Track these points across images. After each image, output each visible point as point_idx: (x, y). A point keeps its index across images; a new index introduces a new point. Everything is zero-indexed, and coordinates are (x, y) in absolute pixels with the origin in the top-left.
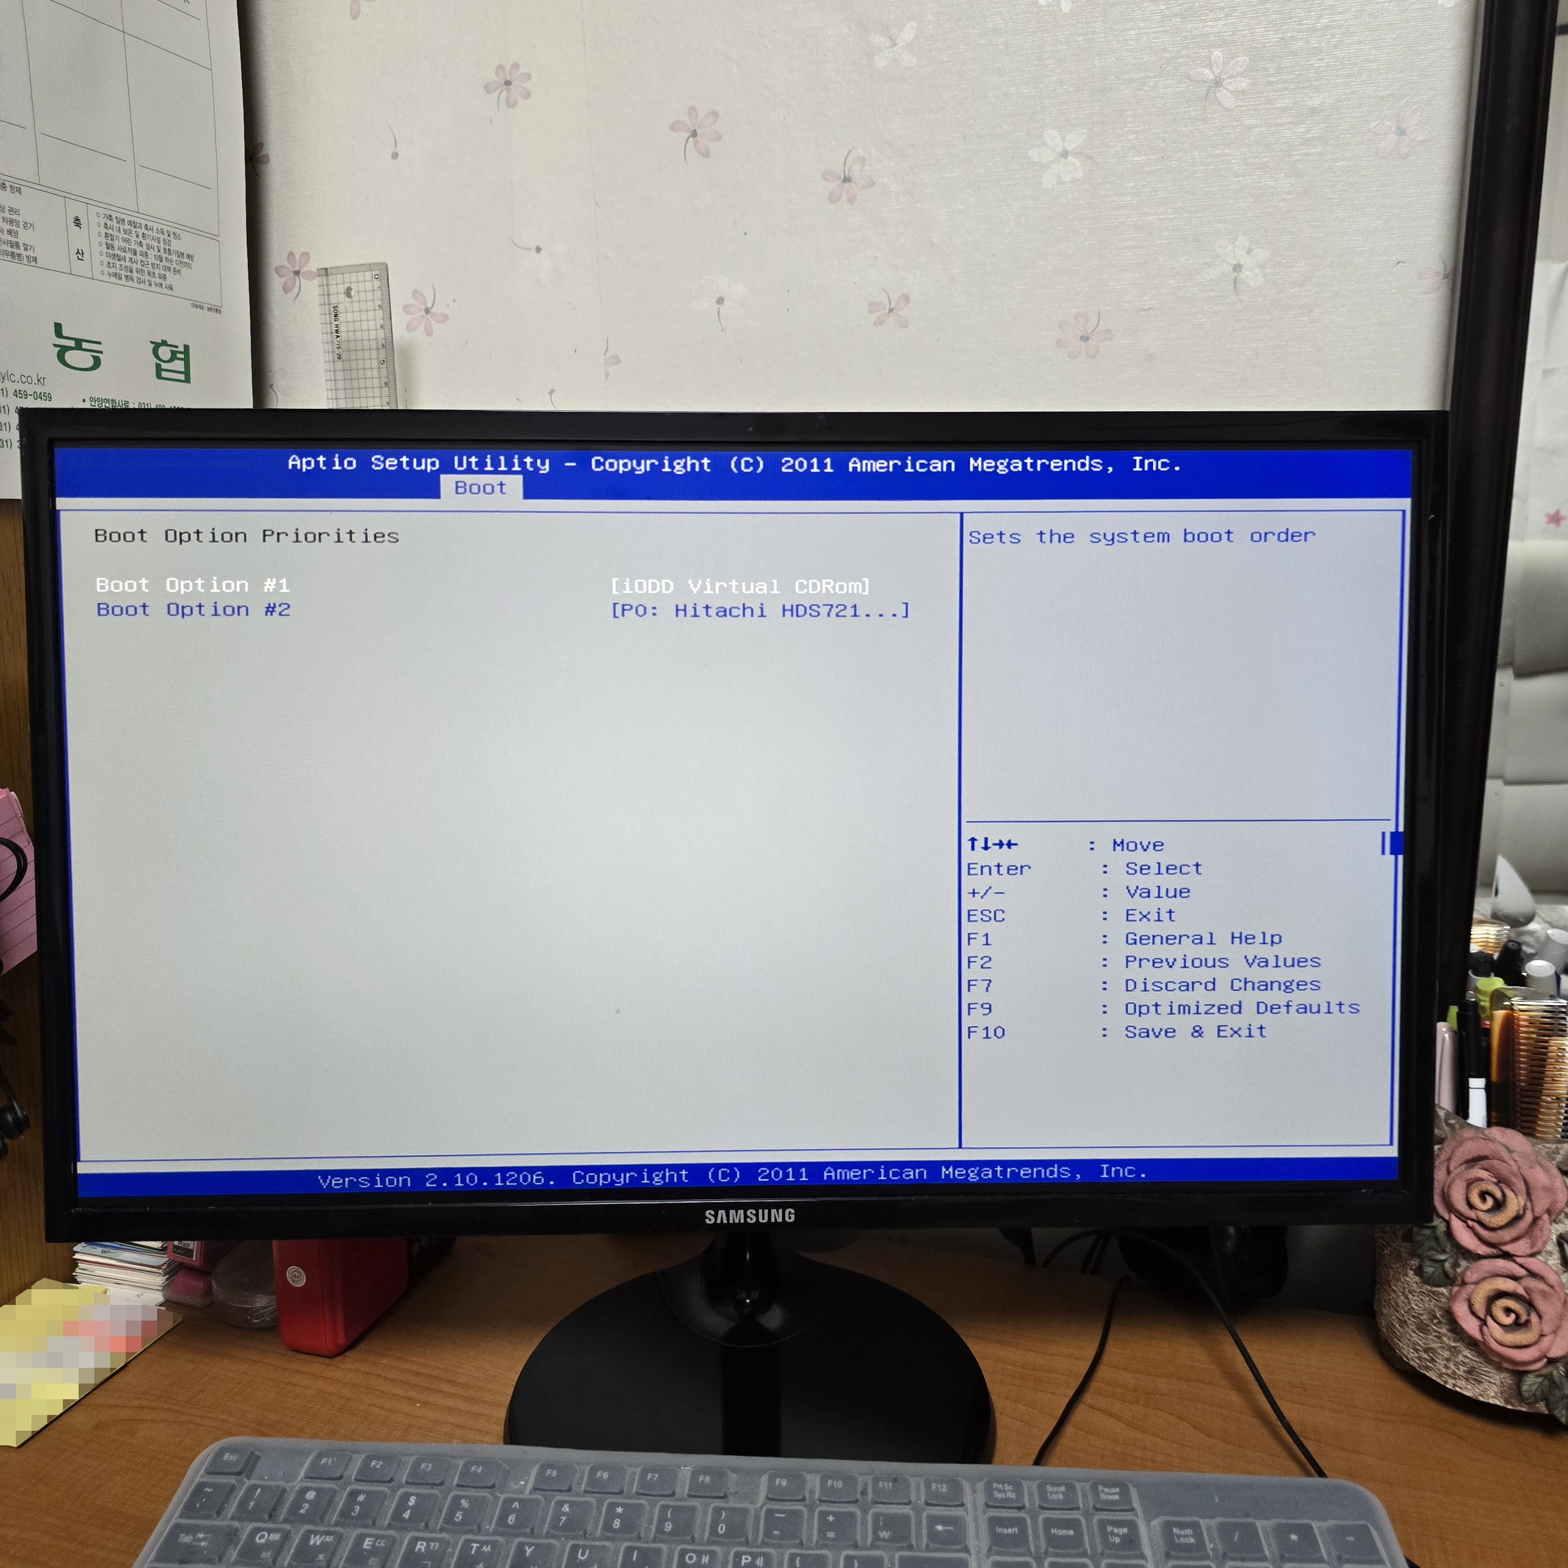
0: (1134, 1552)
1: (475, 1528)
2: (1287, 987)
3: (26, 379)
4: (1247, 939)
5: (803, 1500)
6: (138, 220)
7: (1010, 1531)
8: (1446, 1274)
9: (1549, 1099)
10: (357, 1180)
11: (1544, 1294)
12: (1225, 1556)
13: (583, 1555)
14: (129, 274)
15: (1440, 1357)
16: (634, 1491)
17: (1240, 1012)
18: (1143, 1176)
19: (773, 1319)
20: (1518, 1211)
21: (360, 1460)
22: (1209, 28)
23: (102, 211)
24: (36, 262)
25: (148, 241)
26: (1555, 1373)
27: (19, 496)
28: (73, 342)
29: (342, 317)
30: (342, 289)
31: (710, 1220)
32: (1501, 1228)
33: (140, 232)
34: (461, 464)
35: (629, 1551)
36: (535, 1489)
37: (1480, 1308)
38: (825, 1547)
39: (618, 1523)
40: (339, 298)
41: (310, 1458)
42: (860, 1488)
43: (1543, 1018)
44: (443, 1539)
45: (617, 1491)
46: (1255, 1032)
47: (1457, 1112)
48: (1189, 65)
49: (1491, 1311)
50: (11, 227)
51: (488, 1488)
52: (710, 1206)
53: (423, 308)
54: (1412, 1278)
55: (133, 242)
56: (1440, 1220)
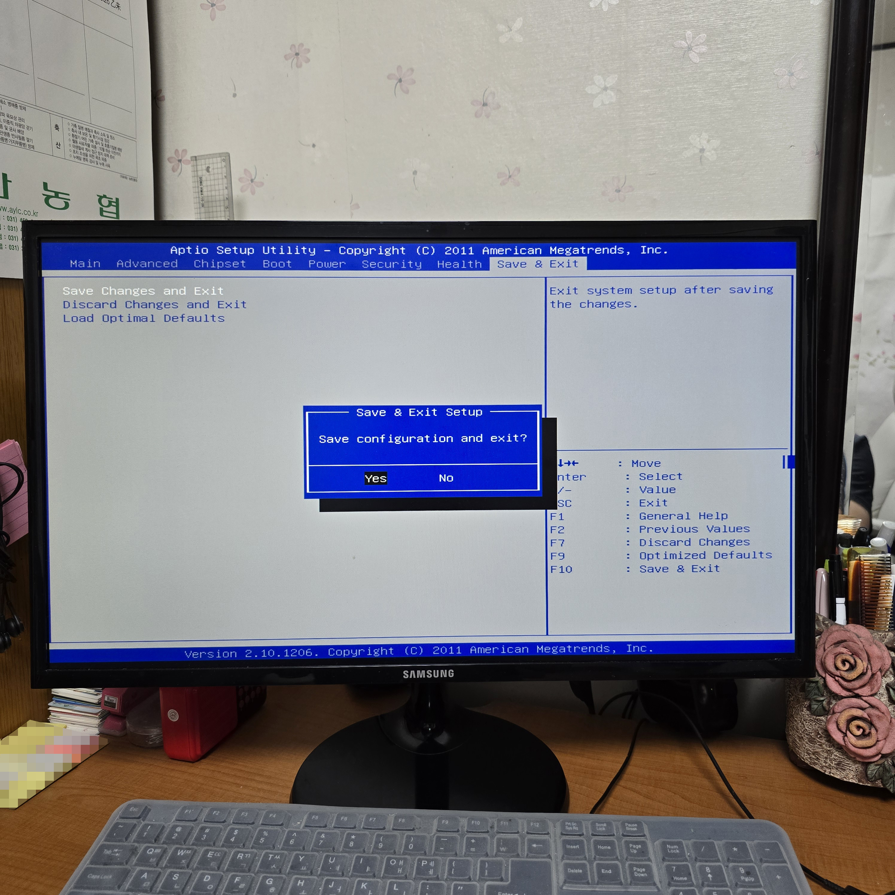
0: (644, 858)
1: (271, 846)
2: (731, 544)
3: (27, 212)
4: (707, 516)
5: (458, 831)
6: (90, 128)
7: (574, 847)
8: (824, 708)
9: (881, 609)
10: (207, 654)
11: (879, 717)
12: (696, 860)
13: (331, 861)
14: (85, 157)
15: (822, 757)
16: (362, 827)
17: (704, 558)
18: (651, 651)
19: (443, 739)
20: (863, 670)
21: (207, 811)
22: (684, 19)
23: (70, 122)
24: (34, 149)
25: (96, 140)
26: (886, 763)
27: (22, 277)
28: (54, 193)
29: (204, 183)
30: (204, 167)
31: (406, 676)
32: (854, 680)
33: (92, 134)
35: (358, 858)
36: (306, 826)
37: (843, 726)
38: (469, 856)
39: (352, 844)
40: (202, 173)
41: (179, 810)
42: (490, 825)
43: (878, 564)
44: (253, 852)
45: (352, 827)
46: (713, 569)
47: (830, 618)
48: (673, 39)
49: (849, 728)
50: (20, 129)
51: (279, 825)
52: (406, 668)
53: (250, 179)
54: (806, 712)
55: (88, 140)
56: (820, 677)
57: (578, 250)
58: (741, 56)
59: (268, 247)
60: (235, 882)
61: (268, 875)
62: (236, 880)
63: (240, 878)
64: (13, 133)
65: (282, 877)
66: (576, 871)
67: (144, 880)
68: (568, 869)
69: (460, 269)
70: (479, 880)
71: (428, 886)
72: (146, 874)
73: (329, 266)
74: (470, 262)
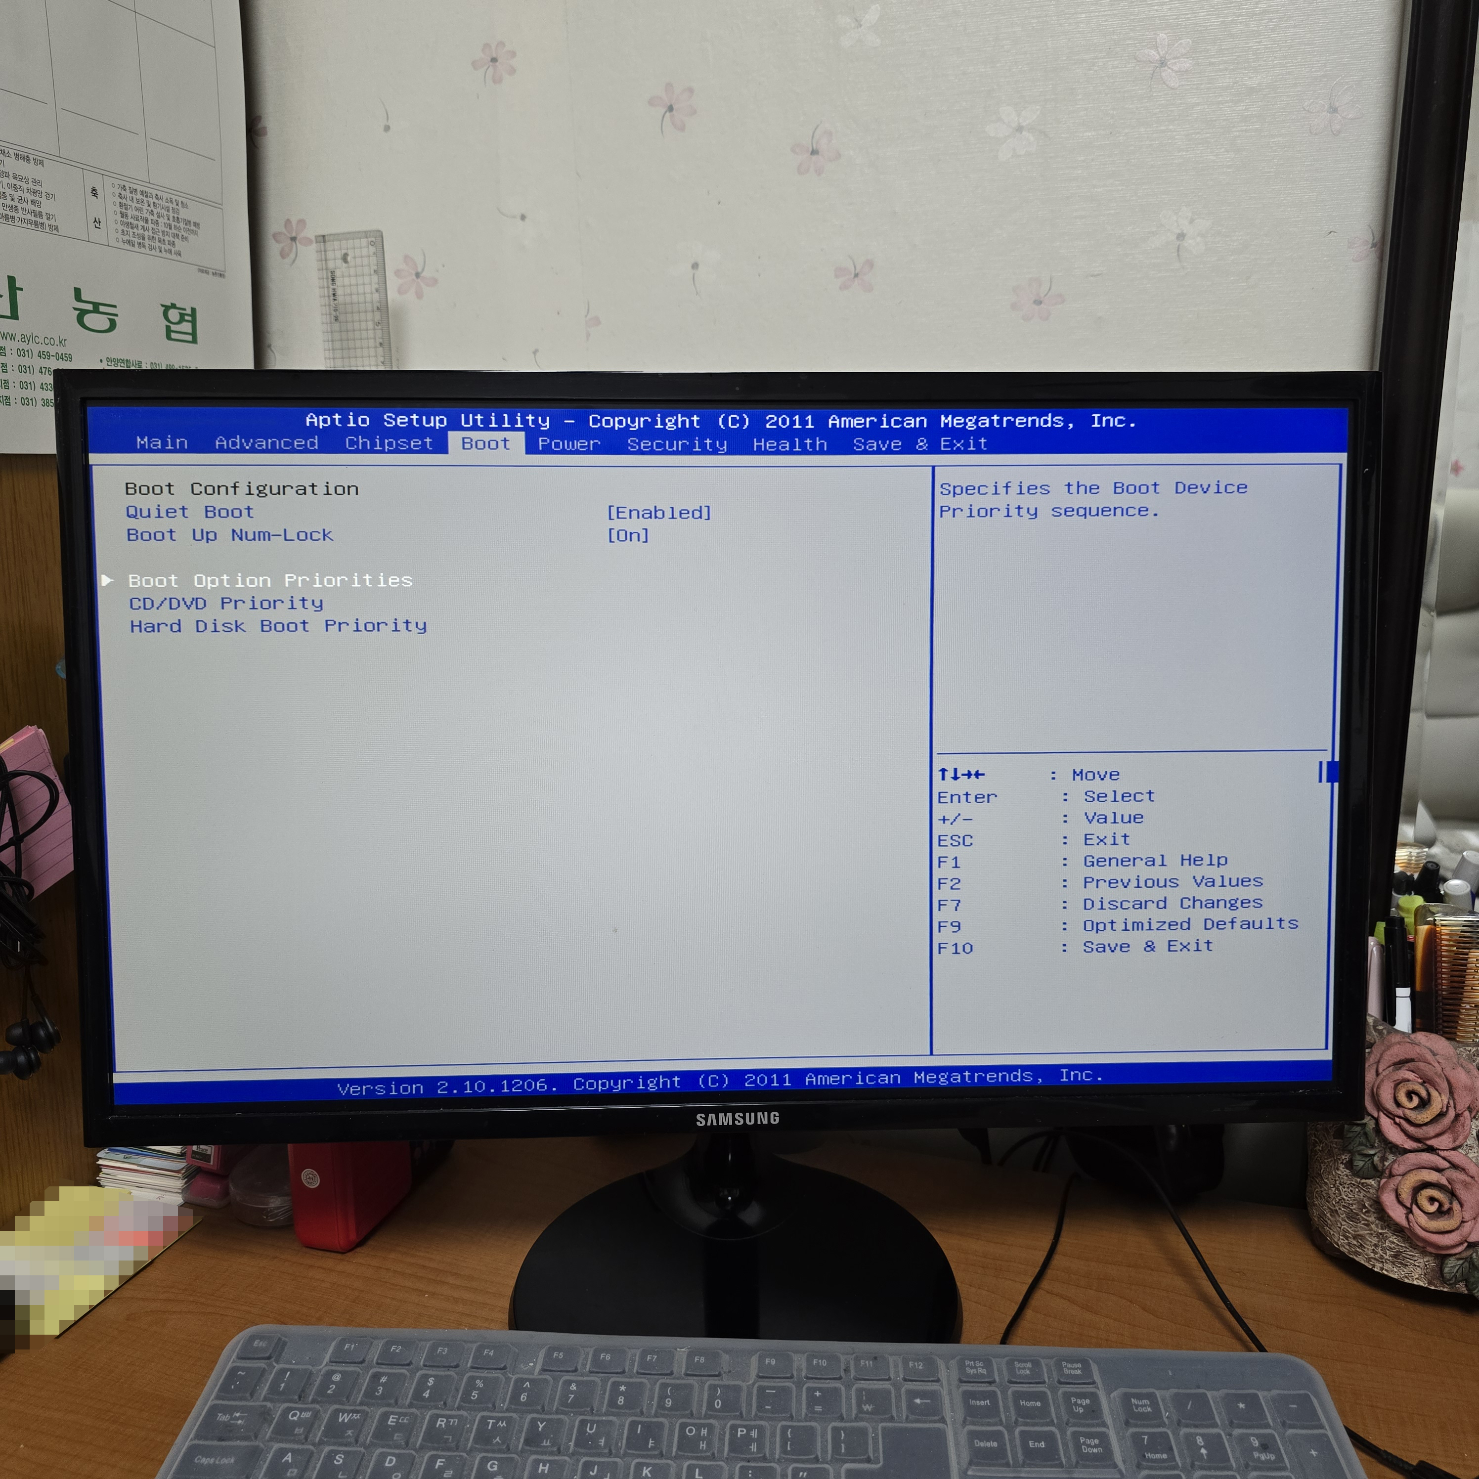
0: (1096, 1421)
1: (490, 1406)
2: (1232, 905)
3: (49, 341)
4: (1194, 861)
5: (792, 1377)
6: (148, 190)
7: (982, 1403)
8: (1375, 1167)
9: (1468, 1006)
10: (374, 1088)
11: (1466, 1185)
12: (1179, 1423)
13: (591, 1429)
14: (141, 241)
15: (1368, 1243)
16: (635, 1371)
17: (1189, 928)
18: (1100, 1079)
19: (752, 1215)
20: (1442, 1108)
21: (381, 1345)
22: (1154, 12)
23: (117, 182)
24: (58, 231)
25: (159, 210)
27: (53, 451)
28: (91, 305)
29: (339, 281)
30: (339, 254)
31: (701, 1123)
32: (1426, 1124)
33: (151, 201)
34: (467, 422)
35: (633, 1425)
36: (544, 1370)
37: (1406, 1197)
38: (813, 1419)
39: (622, 1400)
40: (335, 263)
41: (334, 1344)
42: (843, 1367)
43: (1462, 932)
44: (462, 1416)
45: (619, 1371)
46: (1202, 946)
47: (1384, 1019)
48: (1136, 47)
49: (1416, 1200)
50: (35, 198)
51: (500, 1369)
52: (700, 1110)
53: (414, 272)
54: (1343, 1171)
55: (145, 211)
56: (1370, 1117)
57: (987, 421)
58: (1250, 78)
59: (471, 416)
60: (437, 1467)
61: (490, 1455)
62: (438, 1464)
63: (444, 1460)
64: (24, 205)
65: (512, 1459)
66: (988, 1444)
67: (287, 1466)
68: (976, 1441)
69: (791, 452)
70: (831, 1461)
71: (750, 1472)
72: (290, 1454)
73: (573, 447)
74: (808, 441)
